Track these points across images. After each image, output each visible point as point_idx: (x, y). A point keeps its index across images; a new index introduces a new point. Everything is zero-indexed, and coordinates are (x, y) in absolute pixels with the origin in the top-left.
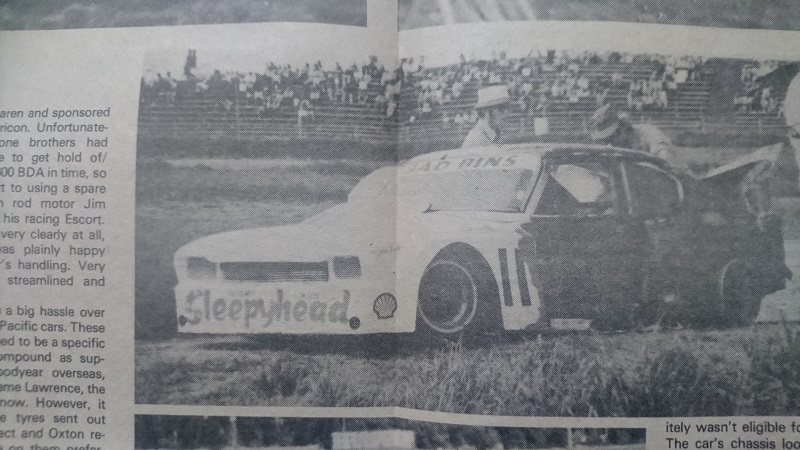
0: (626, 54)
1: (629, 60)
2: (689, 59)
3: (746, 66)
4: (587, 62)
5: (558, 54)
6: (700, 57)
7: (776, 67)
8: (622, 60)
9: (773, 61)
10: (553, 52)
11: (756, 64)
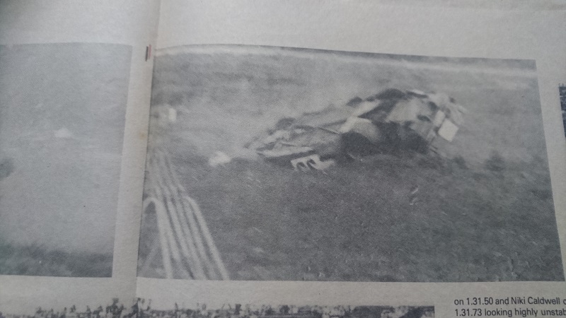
0: (292, 306)
1: (295, 311)
2: (341, 308)
3: (384, 311)
4: (264, 313)
5: (243, 307)
6: (349, 306)
7: (406, 312)
8: (290, 312)
9: (404, 307)
10: (240, 305)
11: (392, 310)
